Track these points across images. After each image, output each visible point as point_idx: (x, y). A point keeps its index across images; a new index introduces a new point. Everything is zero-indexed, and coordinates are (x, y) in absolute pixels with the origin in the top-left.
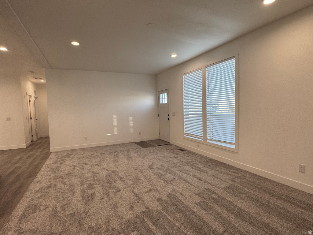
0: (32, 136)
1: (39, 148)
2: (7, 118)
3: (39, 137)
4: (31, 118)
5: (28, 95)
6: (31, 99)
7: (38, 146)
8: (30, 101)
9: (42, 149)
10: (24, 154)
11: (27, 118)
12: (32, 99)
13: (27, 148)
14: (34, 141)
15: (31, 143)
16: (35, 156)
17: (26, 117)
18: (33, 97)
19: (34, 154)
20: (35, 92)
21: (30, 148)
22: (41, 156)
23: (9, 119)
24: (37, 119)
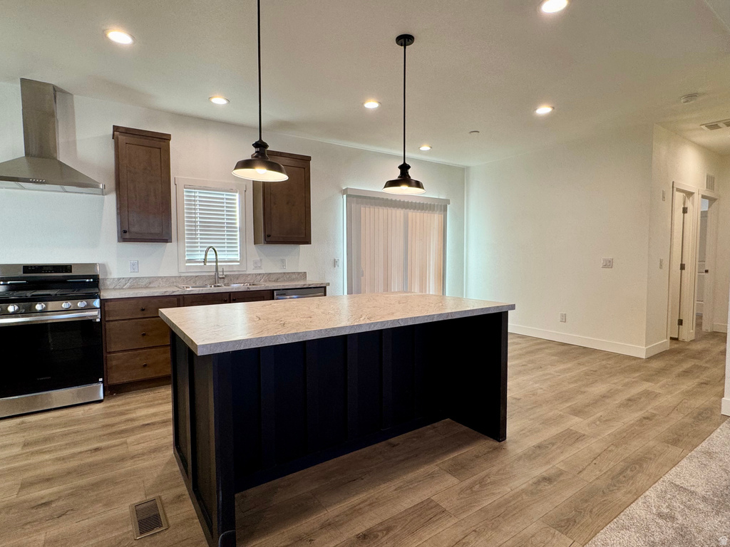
0: (680, 322)
1: (686, 373)
2: (604, 260)
3: (706, 327)
4: (682, 267)
5: (679, 190)
6: (689, 205)
7: (686, 366)
8: (685, 211)
9: (697, 380)
10: (627, 380)
11: (666, 263)
12: (697, 206)
13: (650, 359)
14: (683, 342)
15: (667, 347)
16: (650, 409)
17: (661, 261)
18: (697, 197)
19: (657, 396)
20: (711, 182)
21: (656, 364)
22: (677, 419)
23: (608, 264)
24: (707, 271)
